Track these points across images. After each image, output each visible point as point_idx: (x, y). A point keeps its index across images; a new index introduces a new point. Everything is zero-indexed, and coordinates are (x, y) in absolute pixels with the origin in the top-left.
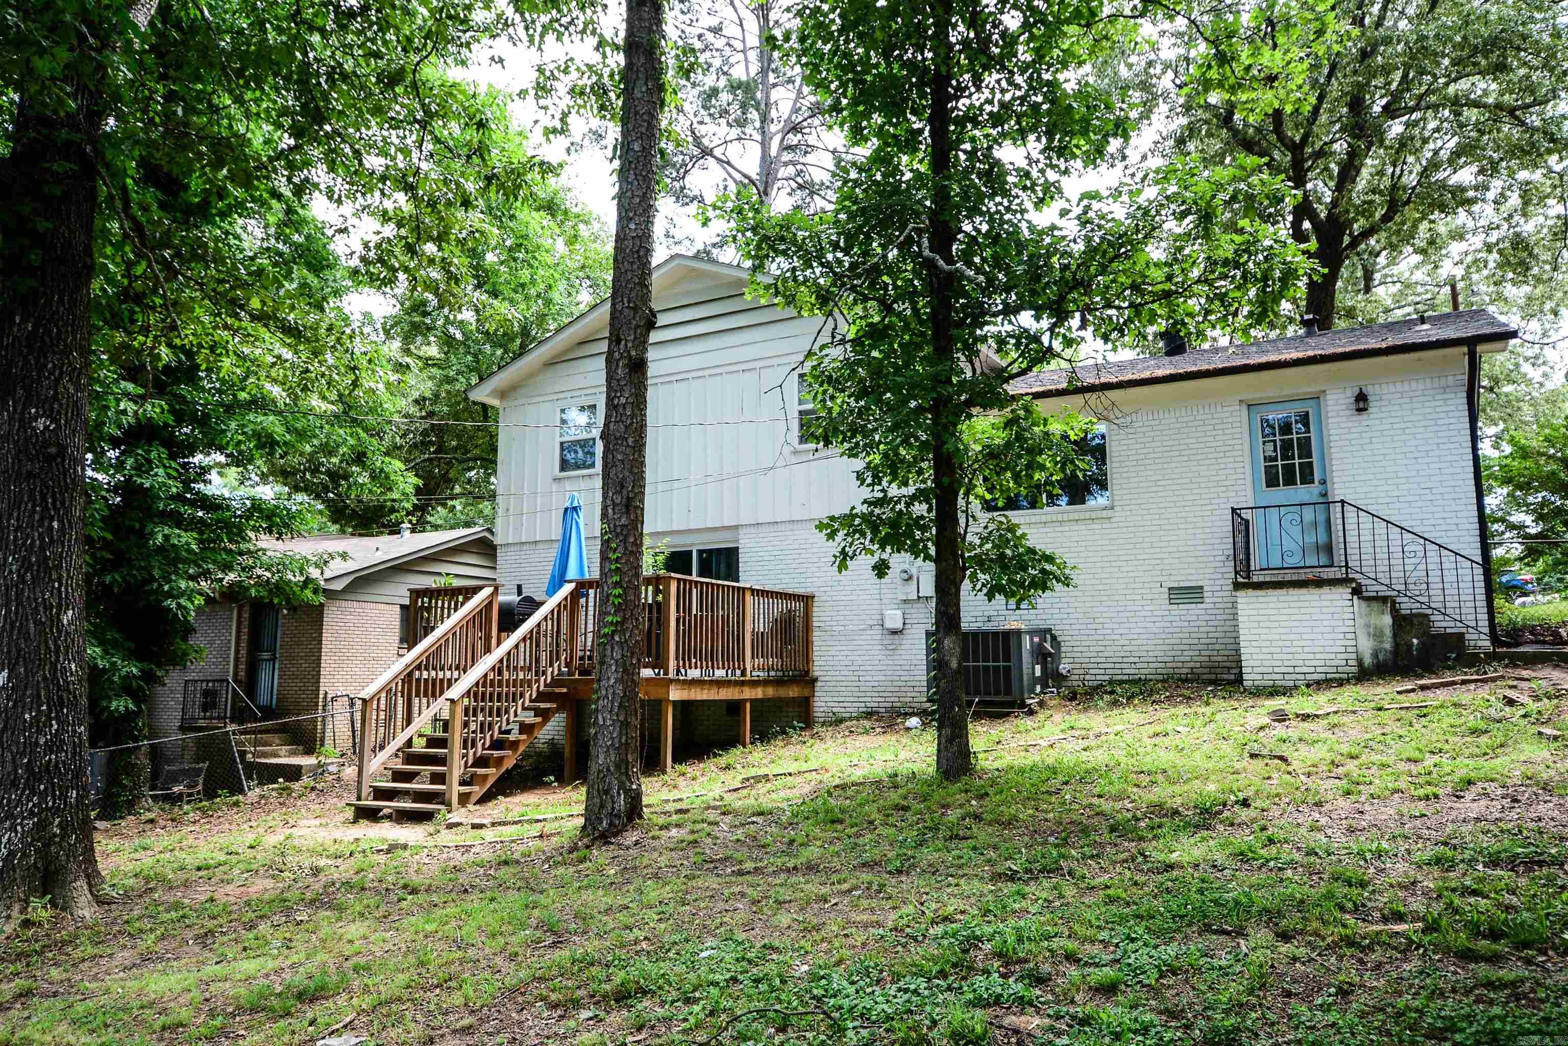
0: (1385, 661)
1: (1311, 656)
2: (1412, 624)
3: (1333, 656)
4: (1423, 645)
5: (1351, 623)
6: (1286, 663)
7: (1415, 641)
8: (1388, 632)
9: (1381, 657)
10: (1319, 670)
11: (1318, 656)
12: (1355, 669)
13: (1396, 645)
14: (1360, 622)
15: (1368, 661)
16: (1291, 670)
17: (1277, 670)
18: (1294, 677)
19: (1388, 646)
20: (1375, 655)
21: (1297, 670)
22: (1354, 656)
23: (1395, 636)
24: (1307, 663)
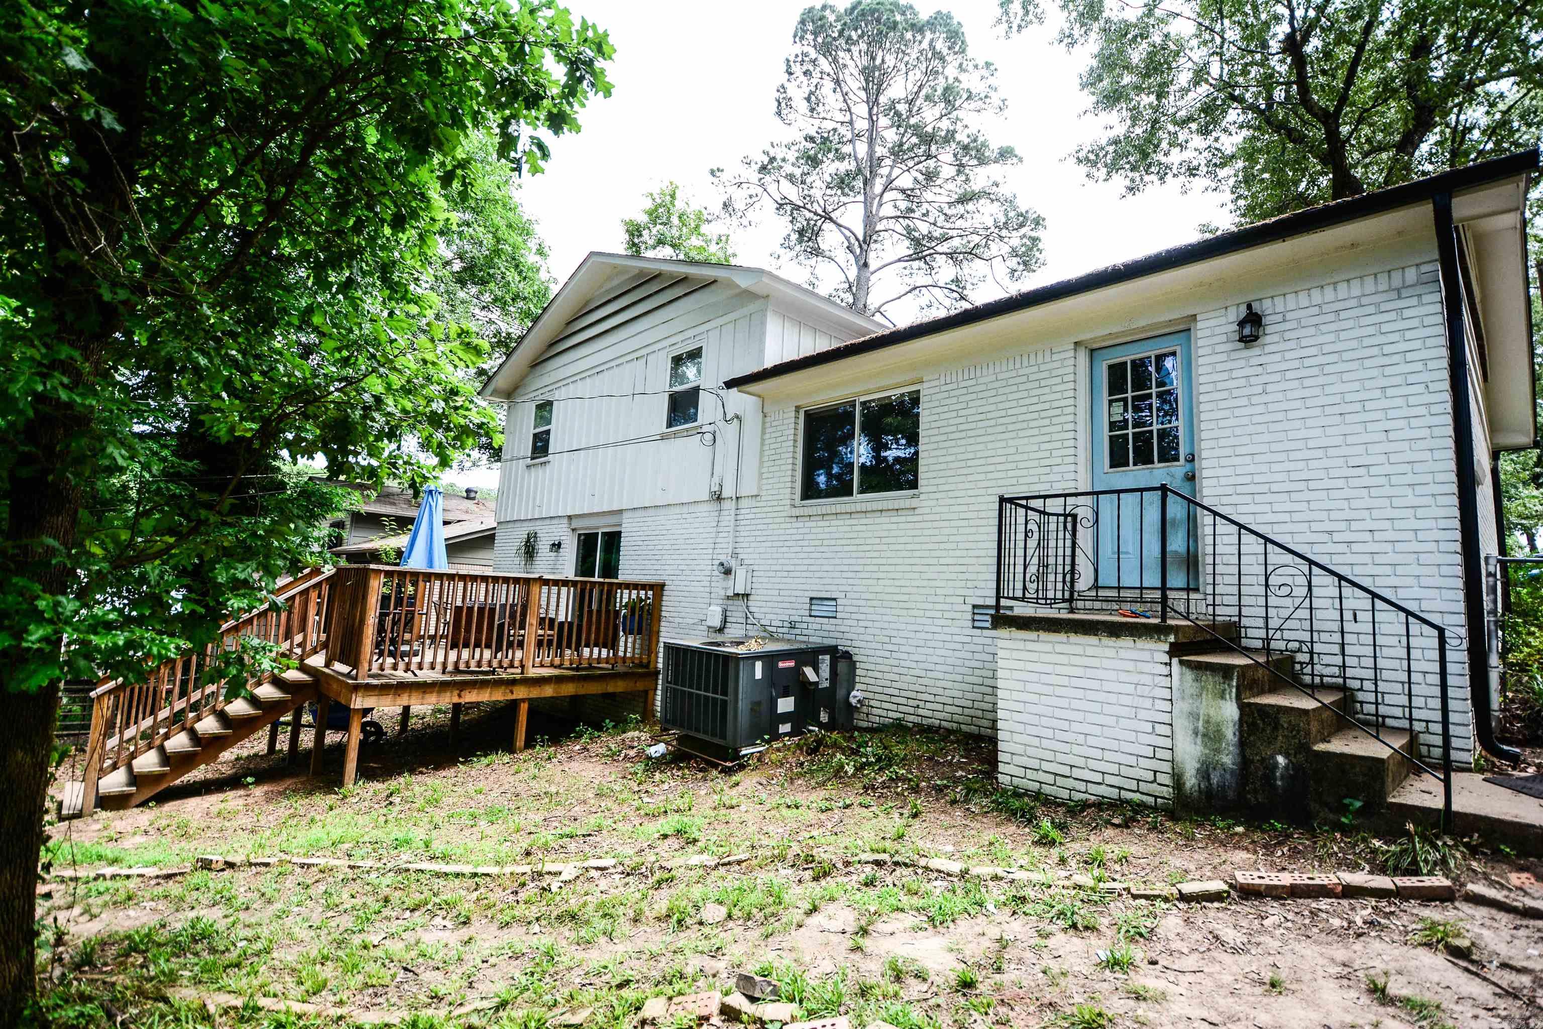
0: (1222, 787)
1: (1098, 754)
2: (1276, 727)
3: (1132, 760)
4: (1295, 773)
5: (1167, 706)
6: (1060, 758)
7: (1281, 760)
8: (1230, 734)
9: (1215, 780)
10: (1109, 780)
11: (1108, 756)
12: (1166, 792)
13: (1244, 762)
14: (1182, 706)
15: (1191, 781)
16: (1066, 771)
17: (1046, 766)
18: (1070, 783)
19: (1228, 759)
20: (1204, 772)
21: (1076, 773)
22: (1166, 767)
23: (1242, 743)
24: (1092, 764)
